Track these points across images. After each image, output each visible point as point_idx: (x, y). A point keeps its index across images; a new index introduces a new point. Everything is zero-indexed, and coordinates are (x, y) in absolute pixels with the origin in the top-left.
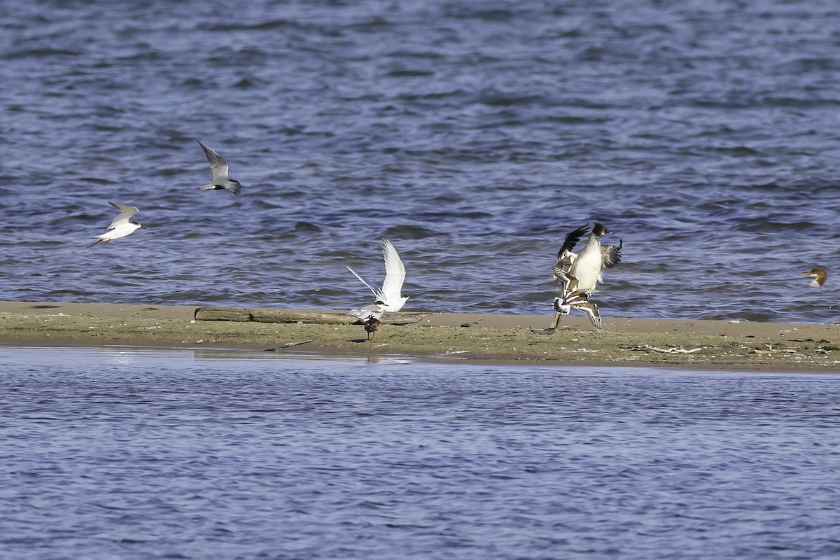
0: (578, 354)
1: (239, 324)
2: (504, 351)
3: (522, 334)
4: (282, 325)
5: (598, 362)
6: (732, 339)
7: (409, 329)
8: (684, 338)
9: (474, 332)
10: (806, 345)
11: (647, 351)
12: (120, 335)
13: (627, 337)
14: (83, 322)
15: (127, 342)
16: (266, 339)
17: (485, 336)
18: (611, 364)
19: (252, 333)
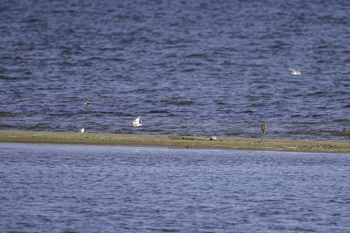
0: (267, 148)
1: (180, 140)
2: (248, 147)
3: (252, 143)
4: (191, 140)
5: (269, 150)
6: (306, 145)
7: (223, 141)
8: (294, 144)
9: (240, 142)
10: (325, 146)
11: (284, 147)
12: (150, 143)
13: (279, 144)
14: (140, 139)
15: (151, 144)
16: (186, 144)
17: (243, 143)
18: (275, 151)
19: (183, 142)
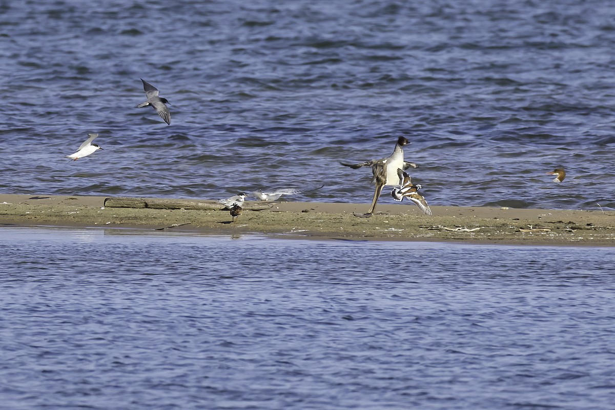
0: (389, 233)
1: (137, 210)
2: (334, 230)
3: (347, 218)
4: (169, 211)
5: (403, 238)
6: (502, 221)
7: (263, 214)
8: (467, 220)
9: (311, 216)
10: (557, 226)
11: (440, 230)
12: (49, 218)
13: (425, 220)
14: (21, 208)
15: (54, 223)
16: (157, 222)
17: (320, 219)
18: (413, 239)
19: (146, 217)
